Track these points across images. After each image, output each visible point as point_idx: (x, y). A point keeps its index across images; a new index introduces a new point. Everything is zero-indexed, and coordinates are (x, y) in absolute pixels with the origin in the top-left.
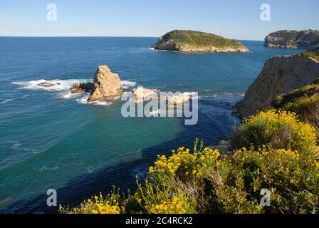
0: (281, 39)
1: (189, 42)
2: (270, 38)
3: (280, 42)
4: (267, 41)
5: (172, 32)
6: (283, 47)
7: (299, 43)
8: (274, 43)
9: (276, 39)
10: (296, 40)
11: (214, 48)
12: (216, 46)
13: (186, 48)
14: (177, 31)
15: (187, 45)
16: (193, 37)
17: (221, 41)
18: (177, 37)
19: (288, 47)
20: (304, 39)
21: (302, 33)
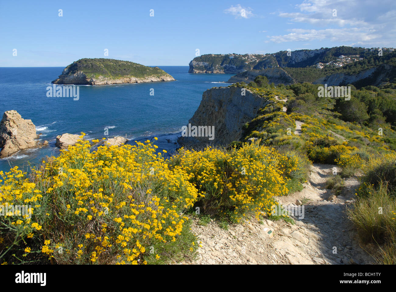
0: (206, 64)
1: (103, 73)
2: (194, 63)
3: (206, 67)
4: (191, 66)
5: (80, 61)
6: (210, 72)
7: (225, 68)
8: (200, 68)
9: (201, 64)
10: (222, 65)
11: (133, 79)
12: (136, 76)
13: (100, 81)
14: (86, 60)
15: (101, 77)
16: (107, 66)
17: (141, 70)
18: (86, 67)
19: (215, 72)
20: (230, 63)
21: (227, 56)
